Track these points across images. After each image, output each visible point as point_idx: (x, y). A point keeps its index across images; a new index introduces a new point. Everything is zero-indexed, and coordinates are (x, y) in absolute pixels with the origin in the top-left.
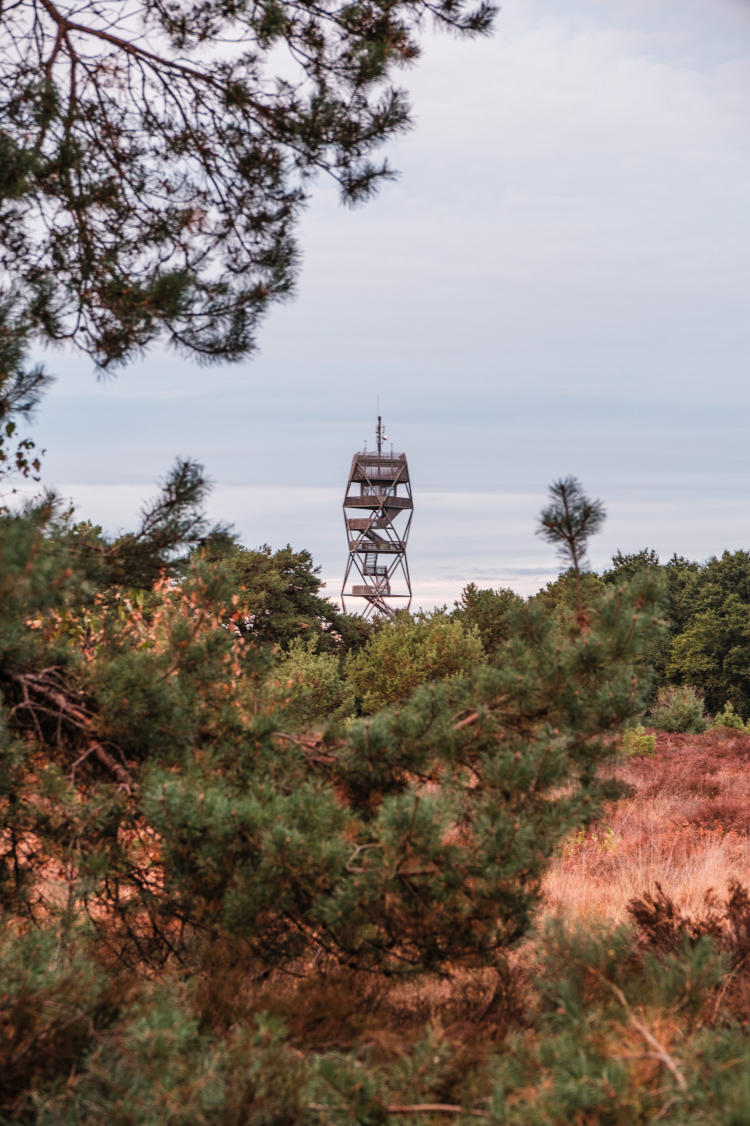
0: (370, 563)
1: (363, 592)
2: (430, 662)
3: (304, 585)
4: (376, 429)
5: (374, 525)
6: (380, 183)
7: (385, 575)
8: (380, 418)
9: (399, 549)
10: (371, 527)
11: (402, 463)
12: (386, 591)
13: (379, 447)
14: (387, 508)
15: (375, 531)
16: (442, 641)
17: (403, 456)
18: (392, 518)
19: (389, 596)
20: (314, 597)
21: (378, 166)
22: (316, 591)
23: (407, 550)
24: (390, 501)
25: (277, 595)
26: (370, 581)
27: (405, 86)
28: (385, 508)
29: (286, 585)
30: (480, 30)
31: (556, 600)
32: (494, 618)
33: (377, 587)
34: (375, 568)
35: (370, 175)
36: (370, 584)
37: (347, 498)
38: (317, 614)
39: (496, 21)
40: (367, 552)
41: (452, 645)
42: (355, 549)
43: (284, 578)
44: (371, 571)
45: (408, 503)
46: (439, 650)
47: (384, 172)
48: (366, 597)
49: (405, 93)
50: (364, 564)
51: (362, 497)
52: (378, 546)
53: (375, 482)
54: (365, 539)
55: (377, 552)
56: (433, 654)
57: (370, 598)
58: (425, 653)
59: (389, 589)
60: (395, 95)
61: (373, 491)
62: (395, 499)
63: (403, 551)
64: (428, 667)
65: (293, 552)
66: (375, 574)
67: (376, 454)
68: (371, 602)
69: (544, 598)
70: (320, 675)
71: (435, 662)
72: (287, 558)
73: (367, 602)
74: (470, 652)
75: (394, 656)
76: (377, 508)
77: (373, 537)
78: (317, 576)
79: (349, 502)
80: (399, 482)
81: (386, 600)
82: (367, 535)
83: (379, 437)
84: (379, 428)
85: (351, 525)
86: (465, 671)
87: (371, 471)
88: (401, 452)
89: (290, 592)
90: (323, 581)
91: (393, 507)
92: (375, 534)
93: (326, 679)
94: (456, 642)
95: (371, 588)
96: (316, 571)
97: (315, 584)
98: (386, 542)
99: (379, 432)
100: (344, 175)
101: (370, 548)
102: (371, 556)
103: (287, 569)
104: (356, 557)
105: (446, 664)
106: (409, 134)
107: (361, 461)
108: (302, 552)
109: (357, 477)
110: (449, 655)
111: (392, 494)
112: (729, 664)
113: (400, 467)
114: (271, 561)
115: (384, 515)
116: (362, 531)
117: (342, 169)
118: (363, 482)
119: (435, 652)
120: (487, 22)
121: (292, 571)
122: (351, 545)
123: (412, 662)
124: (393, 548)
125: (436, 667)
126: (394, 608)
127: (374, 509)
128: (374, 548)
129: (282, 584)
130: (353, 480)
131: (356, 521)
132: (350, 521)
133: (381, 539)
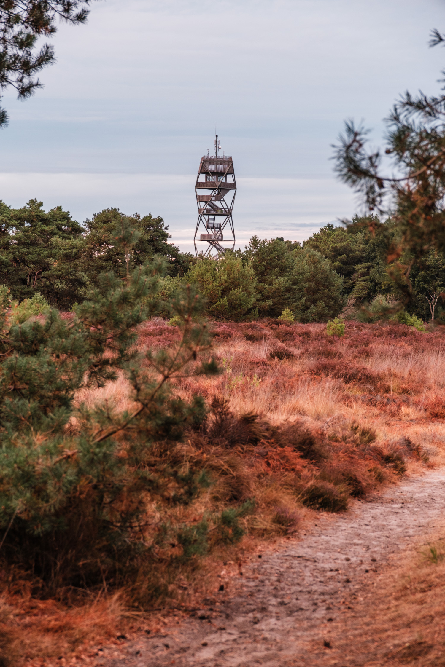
0: (211, 221)
1: (206, 238)
2: (223, 282)
3: (159, 236)
4: (214, 142)
5: (213, 198)
6: (36, 90)
7: (220, 228)
8: (217, 136)
9: (228, 213)
10: (211, 200)
11: (229, 162)
12: (220, 238)
13: (217, 153)
14: (221, 189)
15: (214, 202)
16: (230, 270)
17: (230, 158)
18: (224, 195)
19: (222, 240)
20: (165, 244)
21: (35, 82)
22: (166, 240)
23: (232, 214)
24: (222, 185)
25: (143, 242)
26: (211, 232)
27: (52, 44)
28: (220, 189)
29: (148, 237)
30: (80, 21)
31: (319, 243)
32: (267, 256)
33: (215, 236)
34: (214, 224)
35: (31, 86)
36: (211, 233)
37: (197, 183)
38: (166, 253)
39: (89, 17)
40: (209, 215)
41: (236, 272)
42: (203, 213)
43: (147, 232)
44: (212, 226)
45: (233, 186)
46: (229, 275)
47: (37, 85)
48: (208, 241)
49: (52, 47)
50: (208, 222)
51: (206, 182)
52: (215, 210)
53: (214, 173)
54: (208, 207)
55: (215, 215)
56: (225, 277)
57: (211, 242)
58: (221, 277)
59: (222, 236)
60: (48, 47)
61: (212, 179)
62: (226, 183)
63: (230, 214)
64: (222, 284)
65: (153, 218)
66: (214, 228)
67: (215, 157)
68: (211, 244)
69: (311, 242)
70: (165, 289)
71: (226, 282)
72: (149, 221)
73: (209, 244)
74: (246, 276)
75: (203, 278)
76: (215, 189)
77: (213, 206)
78: (167, 231)
79: (199, 185)
80: (228, 174)
81: (220, 243)
82: (209, 205)
83: (216, 147)
84: (216, 141)
85: (200, 199)
86: (243, 286)
87: (212, 168)
88: (230, 156)
89: (151, 241)
90: (170, 234)
91: (224, 188)
92: (213, 204)
93: (168, 290)
94: (238, 270)
95: (211, 236)
96: (166, 228)
97: (165, 236)
98: (221, 209)
99: (216, 144)
100: (19, 86)
101: (211, 212)
102: (212, 217)
103: (149, 227)
104: (202, 218)
105: (233, 283)
106: (54, 65)
107: (206, 161)
108: (158, 218)
109: (203, 171)
110: (234, 278)
111: (224, 181)
112: (419, 281)
113: (228, 165)
114: (140, 223)
115: (219, 193)
116: (206, 202)
117: (19, 83)
118: (207, 174)
119: (226, 276)
120: (85, 17)
121: (152, 228)
122: (200, 210)
123: (213, 281)
124: (224, 212)
125: (226, 284)
126: (225, 247)
127: (214, 189)
128: (214, 212)
129: (146, 236)
130: (201, 172)
131: (203, 196)
132: (199, 196)
133: (217, 207)
